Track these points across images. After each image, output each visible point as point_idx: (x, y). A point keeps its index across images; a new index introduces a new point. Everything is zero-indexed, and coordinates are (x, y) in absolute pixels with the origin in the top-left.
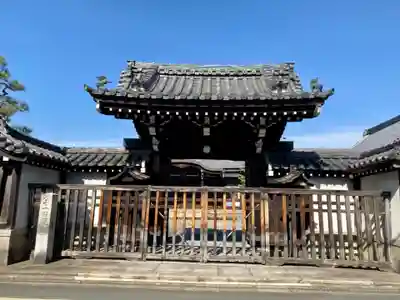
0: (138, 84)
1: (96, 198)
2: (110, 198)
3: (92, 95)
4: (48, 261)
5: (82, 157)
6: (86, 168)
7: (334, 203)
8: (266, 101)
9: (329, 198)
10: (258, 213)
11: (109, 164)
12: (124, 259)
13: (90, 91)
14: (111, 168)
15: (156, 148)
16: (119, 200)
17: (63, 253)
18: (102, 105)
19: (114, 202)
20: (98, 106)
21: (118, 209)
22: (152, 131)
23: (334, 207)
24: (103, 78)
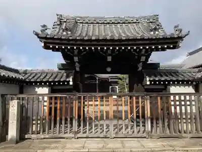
0: (66, 29)
1: (44, 101)
2: (53, 101)
3: (39, 37)
4: (17, 142)
5: (32, 76)
6: (36, 82)
7: (188, 101)
8: (149, 39)
9: (185, 97)
10: (143, 108)
11: (50, 80)
12: (64, 138)
13: (37, 34)
14: (51, 82)
15: (78, 69)
16: (59, 102)
17: (26, 136)
18: (45, 43)
19: (56, 103)
20: (43, 44)
21: (58, 108)
22: (76, 59)
23: (188, 103)
24: (44, 26)
